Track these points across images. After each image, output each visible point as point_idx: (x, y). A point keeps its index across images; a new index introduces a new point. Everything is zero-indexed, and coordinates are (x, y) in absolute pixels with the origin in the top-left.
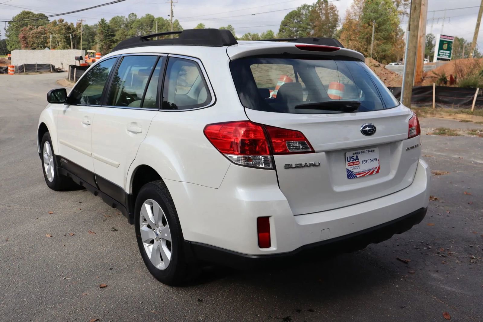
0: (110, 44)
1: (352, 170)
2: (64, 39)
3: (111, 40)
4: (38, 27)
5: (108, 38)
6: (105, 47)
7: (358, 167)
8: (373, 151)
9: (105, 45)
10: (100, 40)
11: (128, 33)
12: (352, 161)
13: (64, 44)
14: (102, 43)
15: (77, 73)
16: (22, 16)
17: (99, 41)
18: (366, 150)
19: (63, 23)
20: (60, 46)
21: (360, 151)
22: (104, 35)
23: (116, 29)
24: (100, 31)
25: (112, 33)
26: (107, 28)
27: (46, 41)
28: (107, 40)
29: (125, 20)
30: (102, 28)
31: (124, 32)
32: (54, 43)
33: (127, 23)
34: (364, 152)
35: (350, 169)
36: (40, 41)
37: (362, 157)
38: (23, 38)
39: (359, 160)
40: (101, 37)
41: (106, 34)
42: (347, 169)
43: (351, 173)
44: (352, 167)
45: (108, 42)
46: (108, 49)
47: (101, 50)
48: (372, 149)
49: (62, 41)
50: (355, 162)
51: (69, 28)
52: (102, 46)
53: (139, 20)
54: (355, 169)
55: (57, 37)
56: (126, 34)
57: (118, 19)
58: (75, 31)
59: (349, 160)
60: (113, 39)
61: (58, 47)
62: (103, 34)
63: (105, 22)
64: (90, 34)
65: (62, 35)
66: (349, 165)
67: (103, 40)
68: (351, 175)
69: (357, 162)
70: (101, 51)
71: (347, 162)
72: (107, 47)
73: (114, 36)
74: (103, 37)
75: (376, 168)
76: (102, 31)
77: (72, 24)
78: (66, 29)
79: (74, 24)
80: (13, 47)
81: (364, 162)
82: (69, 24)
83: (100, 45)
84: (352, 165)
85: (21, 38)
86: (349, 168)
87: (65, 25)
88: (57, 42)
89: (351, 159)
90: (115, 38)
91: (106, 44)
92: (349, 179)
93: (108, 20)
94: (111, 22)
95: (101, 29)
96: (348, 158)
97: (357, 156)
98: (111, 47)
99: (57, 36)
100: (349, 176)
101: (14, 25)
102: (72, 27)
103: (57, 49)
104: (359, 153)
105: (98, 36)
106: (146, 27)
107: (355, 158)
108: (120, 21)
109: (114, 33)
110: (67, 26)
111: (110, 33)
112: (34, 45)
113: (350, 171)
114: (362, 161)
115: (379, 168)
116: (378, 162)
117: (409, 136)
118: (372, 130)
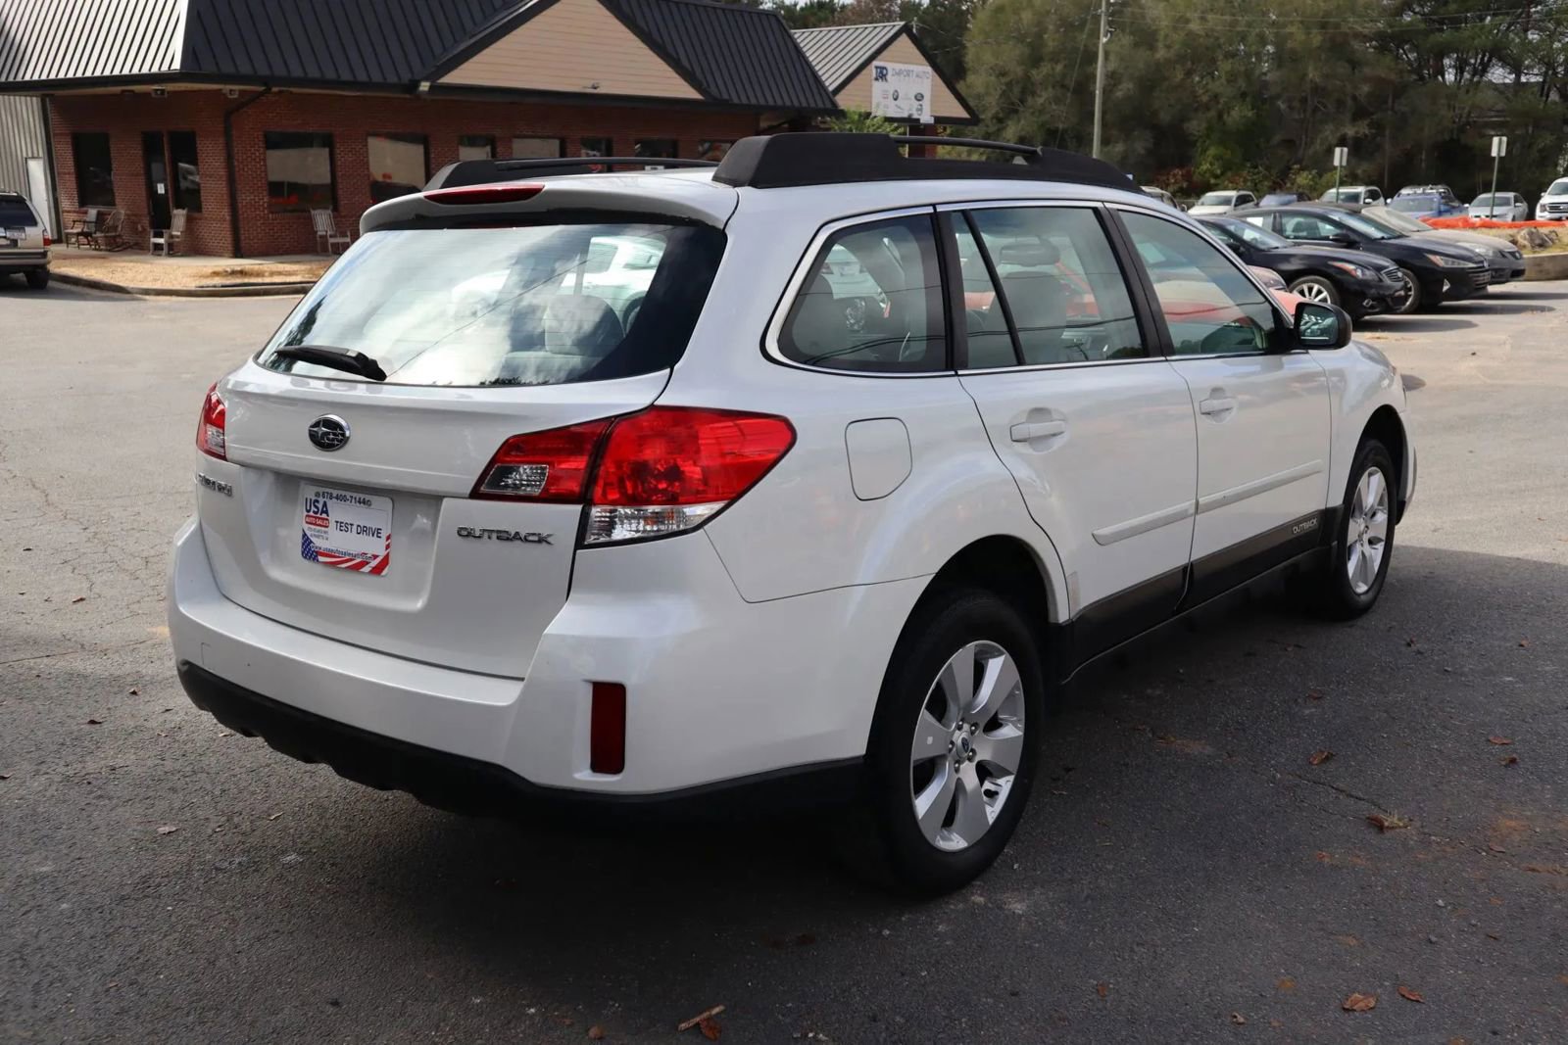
7: (324, 536)
8: (371, 503)
12: (314, 512)
18: (348, 494)
21: (335, 493)
34: (345, 499)
35: (309, 534)
37: (338, 512)
39: (328, 515)
42: (303, 530)
43: (309, 544)
44: (311, 530)
48: (367, 498)
50: (319, 518)
54: (319, 537)
59: (308, 507)
66: (307, 519)
69: (324, 519)
71: (304, 514)
75: (377, 556)
81: (341, 526)
84: (312, 524)
86: (306, 529)
89: (313, 508)
92: (304, 558)
96: (305, 500)
97: (325, 504)
100: (307, 555)
104: (332, 497)
107: (320, 507)
113: (308, 538)
114: (337, 522)
115: (385, 562)
116: (383, 542)
117: (483, 489)
118: (331, 436)
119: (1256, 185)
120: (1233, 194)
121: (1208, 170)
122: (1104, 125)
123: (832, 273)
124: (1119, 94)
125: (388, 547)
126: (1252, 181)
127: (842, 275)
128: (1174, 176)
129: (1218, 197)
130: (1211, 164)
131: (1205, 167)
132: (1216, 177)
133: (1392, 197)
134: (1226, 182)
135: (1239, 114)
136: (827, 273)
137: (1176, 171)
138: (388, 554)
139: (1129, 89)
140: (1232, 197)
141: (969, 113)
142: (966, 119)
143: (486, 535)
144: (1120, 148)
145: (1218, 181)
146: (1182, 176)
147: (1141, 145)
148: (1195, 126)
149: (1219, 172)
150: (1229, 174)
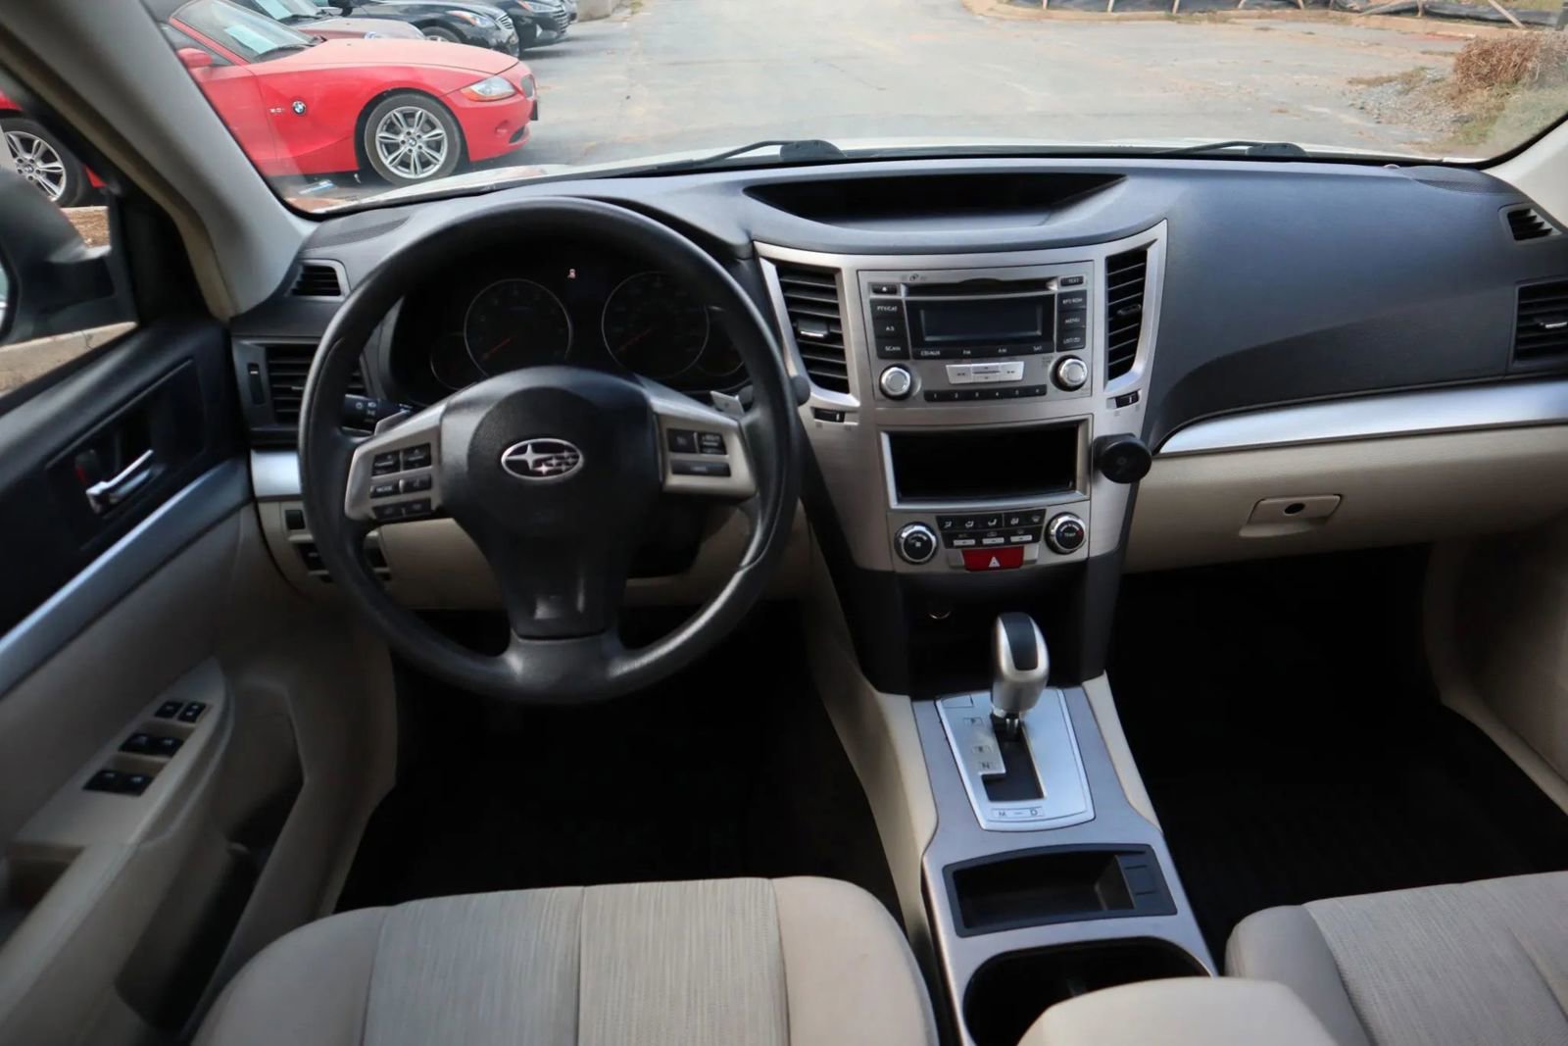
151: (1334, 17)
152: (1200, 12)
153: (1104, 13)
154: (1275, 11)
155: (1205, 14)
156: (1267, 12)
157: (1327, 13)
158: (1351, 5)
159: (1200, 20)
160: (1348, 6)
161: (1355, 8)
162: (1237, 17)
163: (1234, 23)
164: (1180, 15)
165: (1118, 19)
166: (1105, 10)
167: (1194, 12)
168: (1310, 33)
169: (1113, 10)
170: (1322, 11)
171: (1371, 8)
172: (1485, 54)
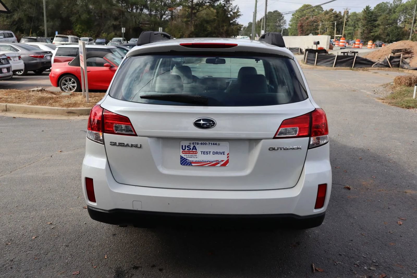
0: (371, 28)
1: (187, 157)
2: (331, 25)
3: (372, 25)
4: (313, 16)
5: (371, 24)
6: (366, 32)
7: (195, 157)
8: (219, 144)
9: (366, 30)
10: (363, 26)
11: (390, 18)
12: (187, 149)
13: (331, 30)
14: (363, 28)
15: (308, 55)
16: (303, 8)
17: (361, 26)
18: (207, 142)
19: (333, 13)
20: (327, 32)
21: (200, 142)
22: (367, 21)
23: (379, 14)
24: (364, 17)
25: (375, 19)
26: (371, 14)
27: (317, 28)
28: (369, 25)
29: (389, 5)
30: (366, 14)
31: (387, 17)
32: (323, 29)
33: (391, 8)
34: (206, 144)
35: (185, 157)
36: (312, 28)
37: (200, 149)
38: (300, 27)
39: (196, 150)
40: (364, 23)
41: (369, 19)
42: (181, 156)
43: (186, 160)
44: (187, 155)
45: (369, 27)
46: (368, 34)
47: (361, 34)
48: (217, 143)
49: (330, 28)
50: (191, 151)
51: (337, 16)
52: (364, 30)
53: (404, 4)
54: (191, 157)
55: (326, 25)
56: (388, 19)
57: (383, 5)
58: (342, 18)
59: (184, 148)
60: (375, 24)
61: (326, 32)
62: (366, 19)
63: (369, 9)
64: (357, 20)
65: (330, 23)
66: (183, 152)
67: (365, 25)
68: (184, 162)
69: (194, 151)
70: (362, 36)
71: (182, 150)
72: (368, 31)
73: (376, 21)
74: (366, 22)
75: (223, 161)
76: (365, 17)
77: (340, 12)
78: (334, 17)
79: (341, 13)
80: (292, 33)
81: (204, 153)
82: (338, 12)
83: (362, 30)
84: (187, 153)
85: (299, 27)
86: (183, 155)
87: (334, 14)
88: (325, 29)
89: (187, 148)
90: (377, 22)
91: (368, 29)
92: (182, 165)
93: (372, 7)
94: (375, 8)
95: (364, 15)
96: (182, 146)
97: (194, 146)
98: (372, 31)
99: (326, 23)
100: (182, 163)
101: (296, 16)
102: (340, 15)
103: (325, 35)
104: (198, 144)
105: (361, 22)
106: (410, 10)
107: (192, 147)
108: (385, 6)
109: (376, 18)
110: (336, 14)
111: (372, 19)
112: (308, 31)
113: (185, 158)
114: (202, 152)
115: (227, 162)
116: (226, 156)
117: (277, 136)
118: (208, 124)
119: (91, 36)
120: (88, 38)
121: (77, 31)
122: (47, 17)
123: (11, 60)
124: (50, 8)
125: (228, 157)
126: (90, 35)
127: (14, 61)
128: (68, 32)
129: (84, 39)
130: (78, 30)
131: (77, 30)
132: (80, 33)
133: (129, 41)
134: (83, 35)
135: (84, 16)
136: (10, 60)
137: (69, 31)
138: (228, 159)
139: (52, 7)
140: (88, 39)
141: (7, 9)
142: (6, 11)
143: (279, 149)
144: (52, 23)
145: (81, 34)
146: (71, 32)
147: (57, 23)
148: (73, 19)
149: (81, 32)
150: (84, 33)
151: (400, 70)
152: (360, 68)
153: (332, 68)
154: (382, 68)
155: (361, 69)
156: (380, 68)
157: (398, 69)
158: (405, 67)
159: (360, 70)
160: (404, 67)
161: (406, 68)
162: (371, 70)
163: (369, 71)
164: (354, 68)
165: (336, 69)
166: (332, 67)
167: (358, 68)
168: (388, 74)
169: (334, 67)
170: (397, 68)
171: (410, 68)
172: (399, 79)
